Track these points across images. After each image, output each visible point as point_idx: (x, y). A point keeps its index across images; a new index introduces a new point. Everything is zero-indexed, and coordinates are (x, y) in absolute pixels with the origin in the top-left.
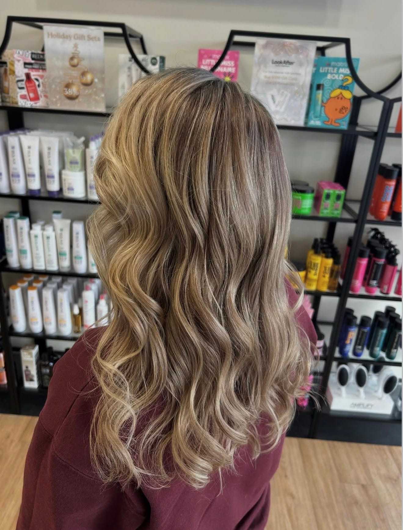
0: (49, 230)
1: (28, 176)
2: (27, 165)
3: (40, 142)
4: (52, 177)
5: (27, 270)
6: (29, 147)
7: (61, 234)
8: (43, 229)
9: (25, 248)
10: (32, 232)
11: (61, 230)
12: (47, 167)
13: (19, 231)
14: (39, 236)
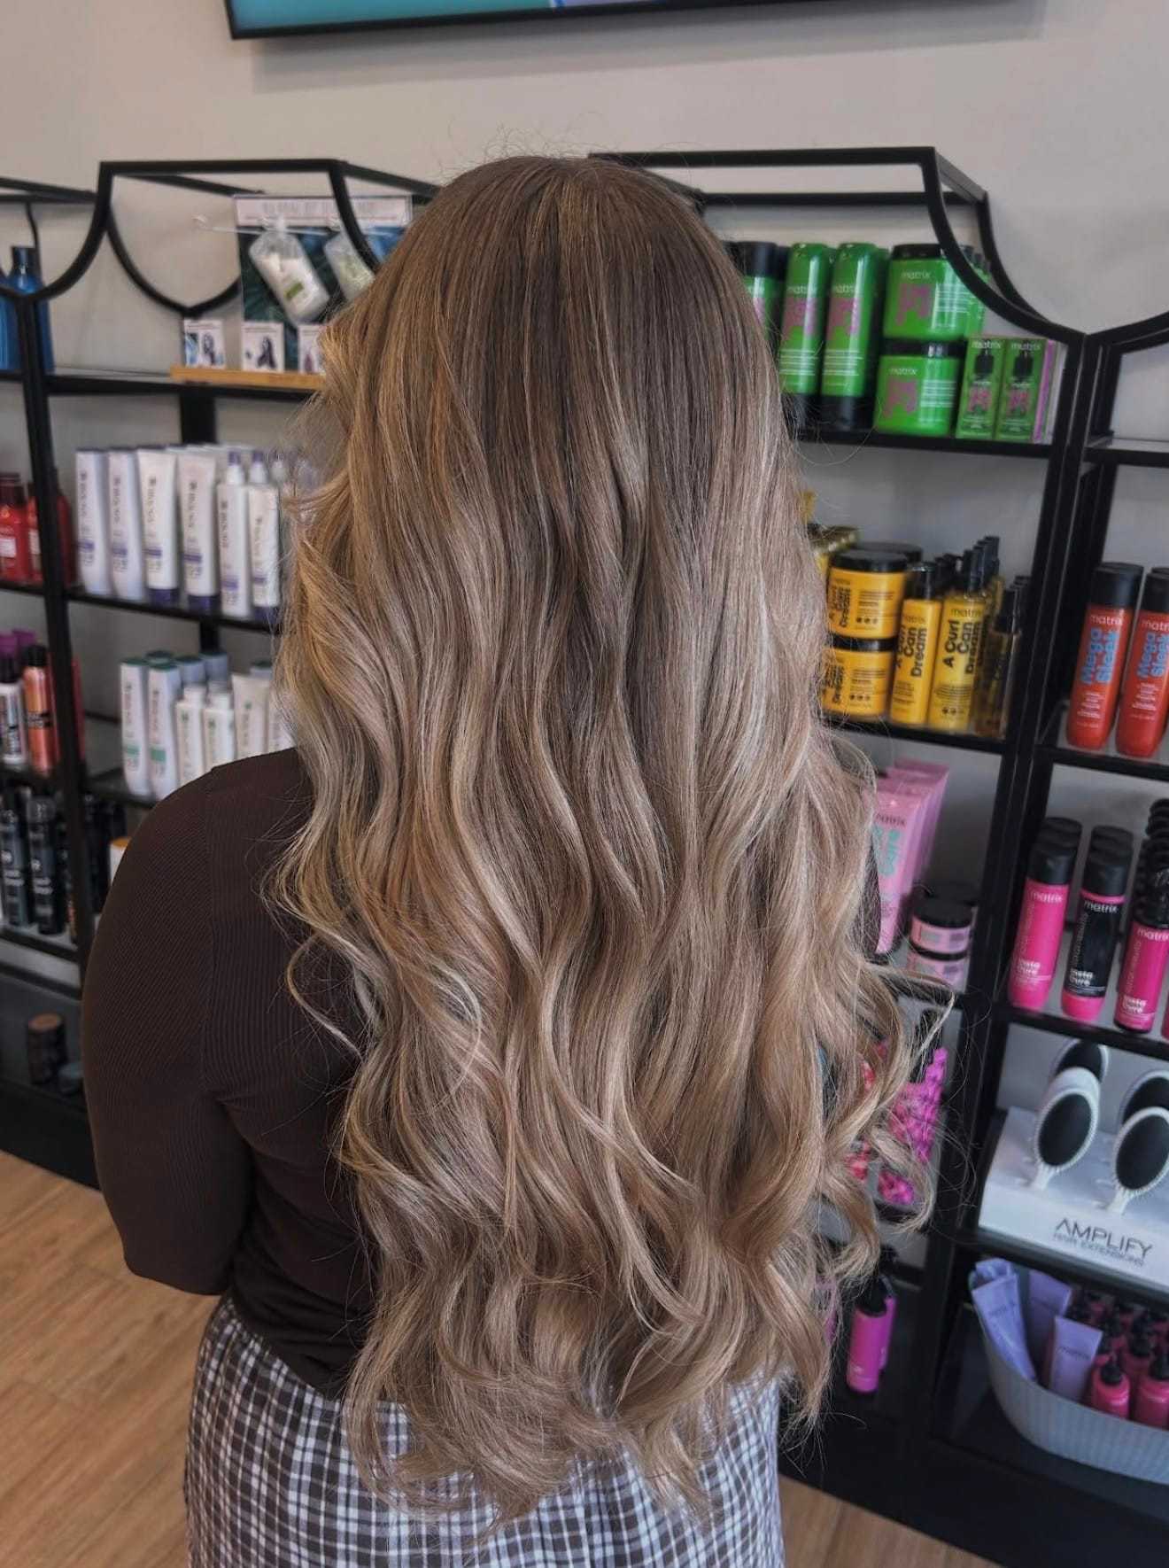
0: (221, 708)
1: (149, 552)
2: (148, 527)
3: (177, 467)
4: (197, 559)
5: (138, 796)
6: (153, 482)
7: (246, 718)
8: (207, 701)
9: (161, 746)
10: (181, 706)
11: (248, 706)
12: (188, 533)
13: (151, 697)
14: (190, 718)
